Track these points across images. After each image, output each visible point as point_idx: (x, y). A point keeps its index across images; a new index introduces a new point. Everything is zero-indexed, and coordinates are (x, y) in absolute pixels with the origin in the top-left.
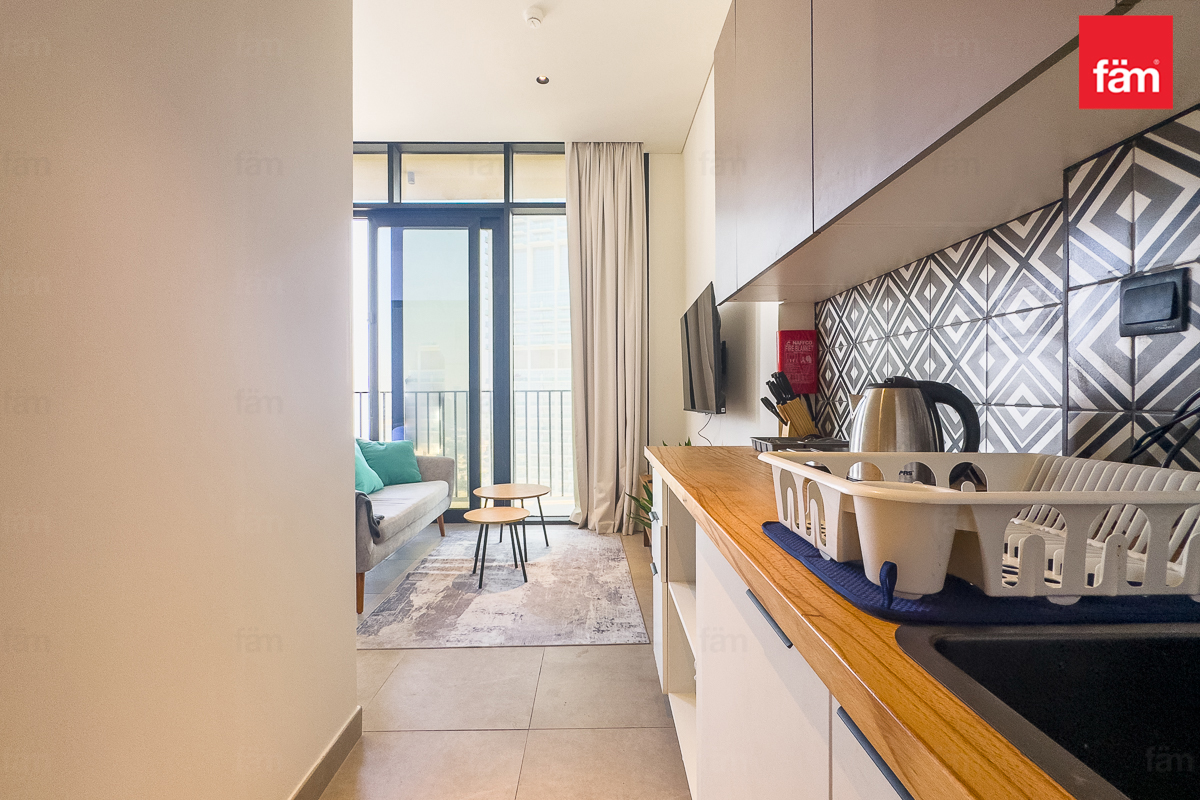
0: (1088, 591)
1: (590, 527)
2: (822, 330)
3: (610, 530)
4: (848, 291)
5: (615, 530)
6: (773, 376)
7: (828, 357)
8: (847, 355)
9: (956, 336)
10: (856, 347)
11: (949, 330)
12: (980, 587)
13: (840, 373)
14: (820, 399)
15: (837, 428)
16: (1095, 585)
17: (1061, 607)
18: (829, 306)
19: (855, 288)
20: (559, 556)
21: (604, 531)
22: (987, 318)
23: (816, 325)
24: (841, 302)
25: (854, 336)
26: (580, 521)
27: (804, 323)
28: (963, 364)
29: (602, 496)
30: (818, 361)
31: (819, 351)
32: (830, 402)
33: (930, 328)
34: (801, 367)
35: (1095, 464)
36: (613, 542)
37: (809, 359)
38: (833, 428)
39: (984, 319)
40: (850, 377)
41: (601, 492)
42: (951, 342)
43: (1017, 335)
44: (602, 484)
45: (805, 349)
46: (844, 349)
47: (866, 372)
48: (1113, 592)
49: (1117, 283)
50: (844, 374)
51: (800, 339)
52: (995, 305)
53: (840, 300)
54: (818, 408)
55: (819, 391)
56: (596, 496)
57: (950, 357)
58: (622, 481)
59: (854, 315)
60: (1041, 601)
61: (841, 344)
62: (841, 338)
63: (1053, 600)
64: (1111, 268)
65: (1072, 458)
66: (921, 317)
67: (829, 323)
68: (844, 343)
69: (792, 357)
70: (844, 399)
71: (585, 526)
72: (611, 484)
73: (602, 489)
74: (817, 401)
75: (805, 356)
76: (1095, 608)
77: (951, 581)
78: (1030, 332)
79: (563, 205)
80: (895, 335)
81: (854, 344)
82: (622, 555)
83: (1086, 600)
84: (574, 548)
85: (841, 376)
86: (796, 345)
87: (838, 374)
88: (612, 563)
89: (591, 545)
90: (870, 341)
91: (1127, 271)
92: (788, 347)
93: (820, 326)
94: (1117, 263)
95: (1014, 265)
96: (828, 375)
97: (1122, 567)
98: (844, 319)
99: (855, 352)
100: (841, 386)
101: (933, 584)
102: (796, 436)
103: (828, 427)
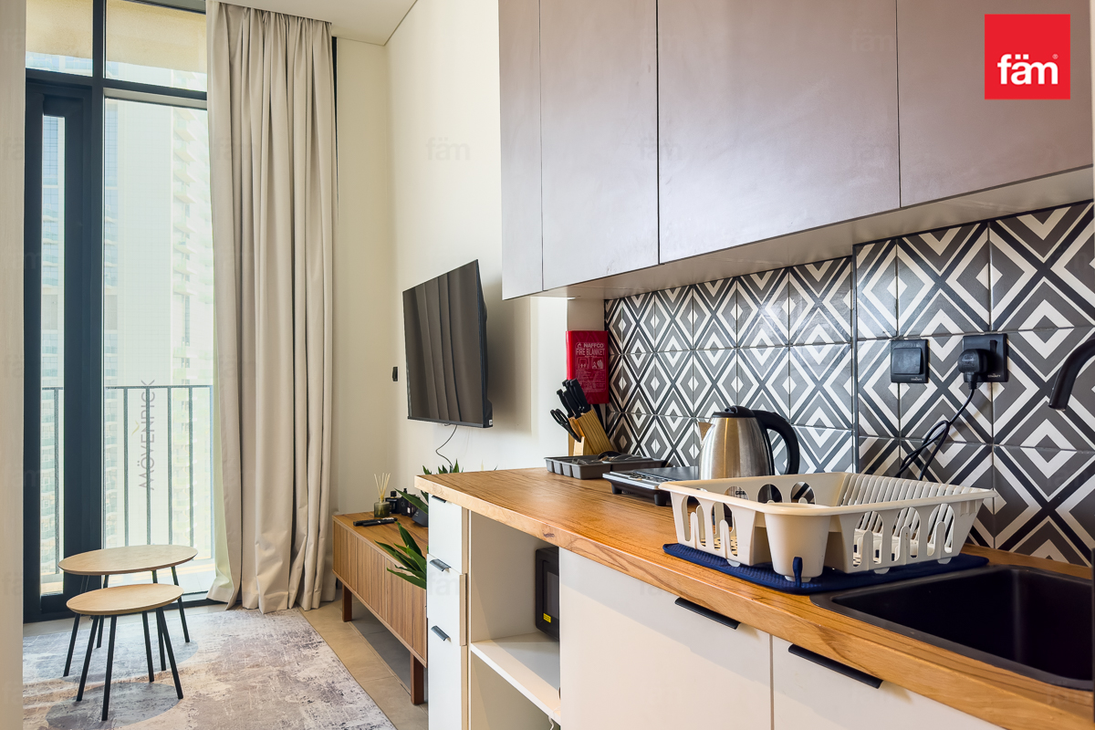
0: (893, 564)
1: (247, 603)
2: (614, 332)
3: (283, 605)
4: (647, 294)
5: (291, 605)
6: (564, 384)
7: (622, 363)
8: (646, 364)
9: (762, 357)
10: (657, 356)
11: (755, 351)
12: (841, 569)
13: (638, 382)
14: (612, 409)
15: (635, 444)
16: (896, 560)
17: (879, 575)
18: (622, 305)
19: (655, 293)
20: (217, 654)
21: (273, 608)
22: (789, 345)
23: (607, 325)
24: (638, 304)
25: (654, 343)
26: (229, 597)
27: (592, 323)
28: (769, 385)
29: (268, 553)
30: (610, 367)
31: (609, 355)
32: (625, 413)
33: (737, 346)
34: (592, 372)
35: (877, 479)
36: (296, 623)
37: (601, 364)
38: (630, 443)
39: (787, 345)
40: (650, 389)
41: (267, 546)
42: (758, 364)
43: (814, 364)
44: (269, 536)
45: (596, 352)
46: (642, 357)
47: (669, 384)
48: (904, 563)
49: (888, 342)
50: (642, 384)
51: (591, 342)
52: (795, 336)
53: (638, 303)
54: (609, 422)
55: (610, 400)
56: (259, 554)
57: (757, 378)
58: (301, 527)
59: (655, 322)
60: (871, 573)
61: (638, 351)
62: (638, 344)
63: (876, 572)
64: (885, 330)
65: (862, 475)
66: (728, 335)
67: (622, 325)
68: (642, 350)
69: (583, 362)
70: (643, 411)
71: (237, 603)
72: (283, 535)
73: (267, 545)
74: (608, 412)
75: (596, 360)
76: (897, 572)
77: (826, 569)
78: (824, 363)
79: (203, 96)
80: (701, 349)
81: (655, 352)
82: (317, 638)
83: (892, 569)
84: (235, 638)
85: (638, 385)
86: (588, 348)
87: (634, 384)
88: (306, 652)
89: (260, 631)
90: (673, 351)
91: (894, 333)
92: (579, 351)
93: (611, 327)
94: (889, 327)
95: (811, 303)
96: (622, 383)
97: (908, 547)
98: (642, 323)
99: (655, 361)
100: (638, 397)
101: (817, 571)
102: (591, 454)
103: (623, 442)
